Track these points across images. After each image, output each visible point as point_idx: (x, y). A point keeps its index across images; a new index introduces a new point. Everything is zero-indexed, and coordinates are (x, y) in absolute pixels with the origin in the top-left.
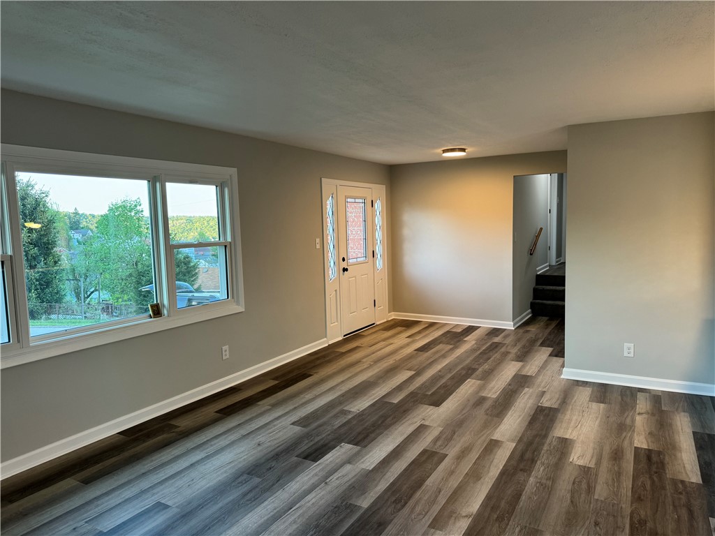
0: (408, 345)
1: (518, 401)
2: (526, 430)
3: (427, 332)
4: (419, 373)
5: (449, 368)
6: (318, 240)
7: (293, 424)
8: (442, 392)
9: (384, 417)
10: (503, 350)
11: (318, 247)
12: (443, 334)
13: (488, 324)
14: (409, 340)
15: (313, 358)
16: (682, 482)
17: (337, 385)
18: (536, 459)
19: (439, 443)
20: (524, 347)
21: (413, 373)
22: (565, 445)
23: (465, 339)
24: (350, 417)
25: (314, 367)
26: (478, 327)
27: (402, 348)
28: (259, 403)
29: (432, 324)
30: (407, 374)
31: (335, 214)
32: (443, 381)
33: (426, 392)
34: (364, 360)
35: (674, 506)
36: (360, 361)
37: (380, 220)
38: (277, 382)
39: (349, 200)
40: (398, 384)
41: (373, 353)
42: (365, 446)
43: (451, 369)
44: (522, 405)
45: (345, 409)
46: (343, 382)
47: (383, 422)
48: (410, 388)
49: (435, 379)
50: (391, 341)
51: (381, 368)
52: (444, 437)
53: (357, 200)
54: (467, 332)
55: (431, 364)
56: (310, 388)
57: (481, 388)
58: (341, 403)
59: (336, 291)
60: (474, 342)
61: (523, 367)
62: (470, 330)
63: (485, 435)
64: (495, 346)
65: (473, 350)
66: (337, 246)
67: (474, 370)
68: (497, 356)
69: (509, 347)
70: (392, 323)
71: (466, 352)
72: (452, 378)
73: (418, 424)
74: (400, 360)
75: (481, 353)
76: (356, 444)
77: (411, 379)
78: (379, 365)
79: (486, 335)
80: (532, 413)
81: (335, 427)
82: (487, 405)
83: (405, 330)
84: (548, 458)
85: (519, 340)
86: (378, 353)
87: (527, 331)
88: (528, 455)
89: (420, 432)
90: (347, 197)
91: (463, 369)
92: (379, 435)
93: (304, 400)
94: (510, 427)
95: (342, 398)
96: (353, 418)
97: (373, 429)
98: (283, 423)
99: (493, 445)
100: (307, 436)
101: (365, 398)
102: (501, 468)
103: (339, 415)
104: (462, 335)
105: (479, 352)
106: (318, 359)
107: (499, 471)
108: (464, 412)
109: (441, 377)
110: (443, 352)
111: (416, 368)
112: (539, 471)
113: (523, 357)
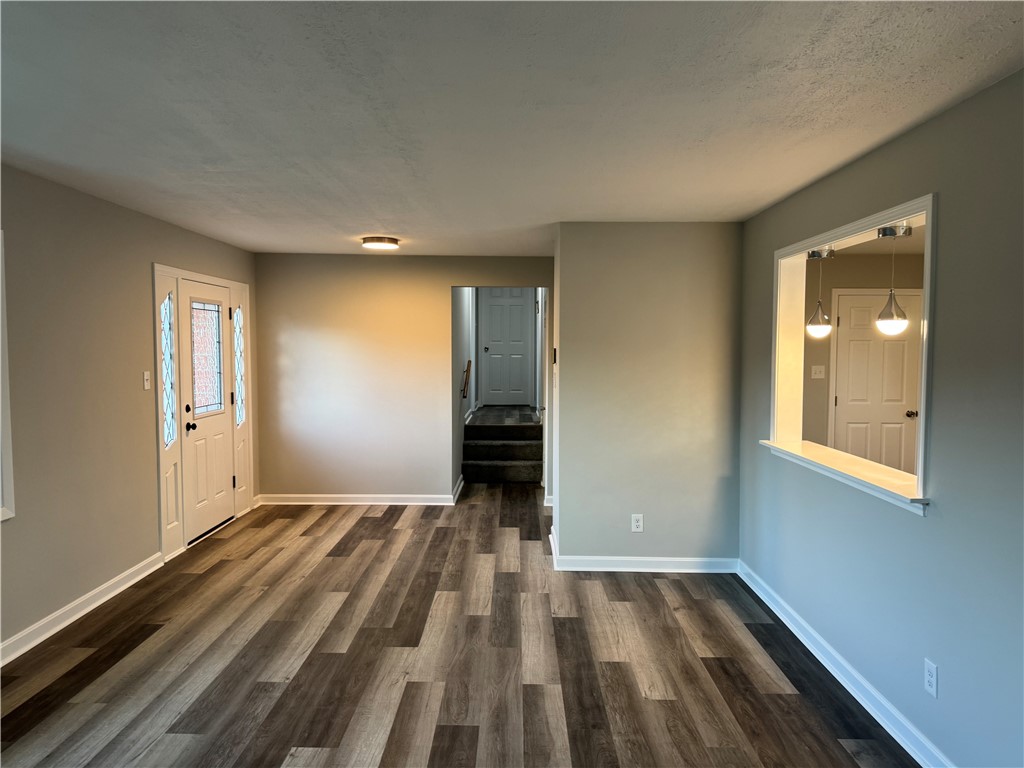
0: (310, 547)
1: (523, 614)
2: (561, 661)
3: (330, 523)
4: (355, 595)
5: (397, 577)
6: (147, 375)
7: (172, 730)
8: (409, 620)
9: (340, 683)
10: (456, 538)
11: (148, 386)
12: (357, 524)
13: (415, 501)
14: (307, 540)
15: (146, 591)
16: (780, 696)
17: (222, 638)
18: (601, 704)
19: (454, 709)
20: (481, 530)
21: (345, 595)
22: (620, 673)
23: (396, 527)
24: (277, 694)
25: (157, 609)
26: (404, 508)
27: (303, 554)
28: (73, 700)
29: (331, 510)
30: (338, 599)
31: (174, 327)
32: (400, 601)
33: (383, 624)
34: (249, 584)
35: (796, 734)
36: (241, 588)
37: (241, 343)
38: (90, 651)
39: (195, 305)
40: (331, 617)
41: (258, 569)
42: (337, 745)
43: (402, 580)
44: (531, 621)
45: (260, 680)
46: (228, 630)
47: (342, 691)
48: (354, 623)
49: (387, 598)
50: (277, 544)
51: (287, 595)
52: (455, 697)
53: (207, 307)
54: (392, 516)
55: (367, 574)
56: (169, 651)
57: (463, 603)
58: (247, 671)
59: (175, 465)
60: (410, 531)
61: (498, 561)
62: (394, 512)
63: (512, 681)
64: (443, 535)
65: (416, 544)
66: (178, 387)
67: (437, 575)
68: (453, 549)
69: (463, 533)
70: (262, 513)
71: (407, 548)
72: (411, 594)
73: (402, 684)
74: (312, 575)
75: (430, 547)
76: (317, 745)
77: (348, 605)
78: (279, 589)
79: (422, 517)
80: (552, 632)
81: (261, 720)
82: (485, 628)
83: (293, 523)
84: (615, 700)
85: (469, 521)
86: (267, 567)
87: (473, 507)
88: (588, 701)
89: (413, 697)
90: (192, 300)
91: (418, 576)
92: (349, 716)
93: (169, 678)
94: (536, 659)
95: (244, 662)
96: (285, 694)
97: (331, 708)
98: (150, 733)
99: (532, 694)
100: (214, 749)
101: (287, 653)
102: (566, 730)
103: (255, 694)
104: (388, 521)
105: (426, 546)
106: (157, 592)
107: (566, 736)
108: (460, 647)
109: (394, 595)
110: (374, 553)
111: (345, 585)
112: (617, 723)
113: (488, 545)
